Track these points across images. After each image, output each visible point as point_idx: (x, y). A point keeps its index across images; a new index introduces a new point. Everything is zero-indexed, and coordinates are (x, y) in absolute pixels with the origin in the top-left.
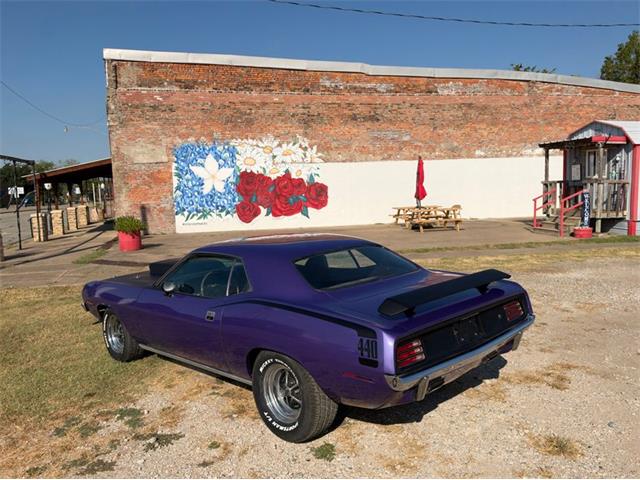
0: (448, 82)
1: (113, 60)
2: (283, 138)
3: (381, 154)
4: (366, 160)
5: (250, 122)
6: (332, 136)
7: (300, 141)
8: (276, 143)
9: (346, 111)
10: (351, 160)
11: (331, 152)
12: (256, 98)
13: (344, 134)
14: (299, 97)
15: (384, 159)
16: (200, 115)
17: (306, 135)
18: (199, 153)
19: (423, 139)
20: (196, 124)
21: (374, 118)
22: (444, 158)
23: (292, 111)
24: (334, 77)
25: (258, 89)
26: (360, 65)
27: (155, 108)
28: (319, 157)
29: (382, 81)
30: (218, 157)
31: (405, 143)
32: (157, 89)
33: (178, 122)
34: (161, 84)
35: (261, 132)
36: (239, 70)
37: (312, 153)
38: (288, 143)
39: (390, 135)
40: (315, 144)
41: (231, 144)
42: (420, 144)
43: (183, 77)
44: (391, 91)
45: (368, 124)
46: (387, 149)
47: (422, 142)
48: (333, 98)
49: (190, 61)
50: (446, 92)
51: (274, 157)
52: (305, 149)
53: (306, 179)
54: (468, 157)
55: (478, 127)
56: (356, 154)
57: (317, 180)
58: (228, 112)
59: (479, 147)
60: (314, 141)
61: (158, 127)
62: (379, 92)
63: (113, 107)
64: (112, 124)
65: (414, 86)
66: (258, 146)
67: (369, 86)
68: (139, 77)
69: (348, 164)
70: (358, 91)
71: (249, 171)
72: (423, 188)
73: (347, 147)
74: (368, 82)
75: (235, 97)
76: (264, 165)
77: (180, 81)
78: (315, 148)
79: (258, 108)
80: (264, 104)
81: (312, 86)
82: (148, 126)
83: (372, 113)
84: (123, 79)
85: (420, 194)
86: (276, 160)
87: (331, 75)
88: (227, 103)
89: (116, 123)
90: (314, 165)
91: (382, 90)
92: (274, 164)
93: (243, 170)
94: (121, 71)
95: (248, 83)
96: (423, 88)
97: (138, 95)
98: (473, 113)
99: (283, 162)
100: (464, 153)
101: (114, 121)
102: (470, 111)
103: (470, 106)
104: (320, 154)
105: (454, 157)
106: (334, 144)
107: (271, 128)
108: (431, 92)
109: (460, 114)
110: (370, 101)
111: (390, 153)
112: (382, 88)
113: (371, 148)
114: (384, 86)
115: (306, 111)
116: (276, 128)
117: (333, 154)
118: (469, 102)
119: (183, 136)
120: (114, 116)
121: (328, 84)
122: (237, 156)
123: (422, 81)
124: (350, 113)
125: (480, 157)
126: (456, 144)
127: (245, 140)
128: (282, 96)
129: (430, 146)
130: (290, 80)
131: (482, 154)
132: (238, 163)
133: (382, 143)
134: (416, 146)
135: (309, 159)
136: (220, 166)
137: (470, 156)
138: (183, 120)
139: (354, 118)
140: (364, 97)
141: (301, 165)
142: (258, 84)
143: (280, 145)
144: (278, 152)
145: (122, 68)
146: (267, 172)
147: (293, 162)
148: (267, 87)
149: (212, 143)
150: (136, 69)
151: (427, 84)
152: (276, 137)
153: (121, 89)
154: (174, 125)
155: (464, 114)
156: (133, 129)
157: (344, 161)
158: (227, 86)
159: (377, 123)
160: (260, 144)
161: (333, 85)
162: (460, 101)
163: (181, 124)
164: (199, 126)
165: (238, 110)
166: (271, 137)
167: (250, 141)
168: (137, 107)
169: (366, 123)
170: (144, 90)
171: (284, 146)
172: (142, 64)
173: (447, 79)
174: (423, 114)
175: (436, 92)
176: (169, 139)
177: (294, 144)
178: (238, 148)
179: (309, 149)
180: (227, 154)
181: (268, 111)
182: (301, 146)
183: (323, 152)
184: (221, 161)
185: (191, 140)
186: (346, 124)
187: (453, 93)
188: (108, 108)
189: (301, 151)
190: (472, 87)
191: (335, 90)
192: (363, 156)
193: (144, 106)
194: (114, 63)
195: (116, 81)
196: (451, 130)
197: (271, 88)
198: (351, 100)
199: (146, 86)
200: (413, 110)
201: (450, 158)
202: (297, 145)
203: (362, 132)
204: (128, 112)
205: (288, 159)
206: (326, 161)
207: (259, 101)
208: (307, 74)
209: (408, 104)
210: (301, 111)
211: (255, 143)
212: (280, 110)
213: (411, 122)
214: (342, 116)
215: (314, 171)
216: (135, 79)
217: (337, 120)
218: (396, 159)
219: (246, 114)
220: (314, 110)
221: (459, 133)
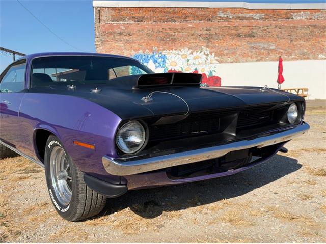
0: (300, 12)
1: (98, 7)
2: (194, 49)
3: (256, 57)
4: (246, 61)
5: (174, 40)
6: (224, 46)
7: (204, 50)
8: (190, 52)
9: (233, 31)
10: (237, 61)
11: (224, 57)
12: (178, 26)
13: (232, 45)
14: (203, 24)
15: (258, 61)
16: (145, 37)
17: (208, 46)
18: (145, 59)
19: (284, 48)
20: (143, 42)
21: (251, 35)
22: (297, 60)
23: (199, 33)
24: (226, 11)
25: (179, 20)
26: (243, 3)
27: (120, 34)
28: (216, 60)
29: (257, 13)
30: (155, 62)
31: (272, 50)
32: (122, 22)
33: (134, 42)
34: (124, 20)
35: (181, 46)
36: (169, 9)
37: (212, 57)
38: (197, 52)
39: (262, 45)
40: (213, 52)
41: (163, 54)
42: (282, 51)
43: (136, 16)
44: (262, 19)
45: (248, 39)
46: (260, 54)
47: (282, 49)
48: (226, 24)
49: (140, 6)
50: (299, 18)
51: (188, 61)
52: (207, 55)
53: (207, 74)
54: (314, 59)
55: (320, 40)
56: (240, 58)
57: (214, 74)
58: (162, 35)
59: (321, 53)
60: (213, 50)
61: (122, 45)
62: (255, 19)
63: (98, 34)
64: (97, 43)
65: (277, 15)
66: (178, 54)
67: (248, 15)
68: (112, 16)
69: (235, 64)
70: (242, 19)
71: (173, 70)
72: (282, 76)
73: (234, 53)
74: (247, 13)
75: (165, 25)
76: (182, 66)
77: (135, 18)
78: (213, 54)
79: (179, 31)
80: (183, 29)
81: (212, 17)
82: (117, 44)
83: (250, 32)
84: (103, 18)
85: (281, 80)
86: (189, 62)
87: (224, 10)
88: (161, 30)
89: (100, 43)
90: (213, 65)
91: (257, 18)
92: (188, 65)
93: (170, 69)
94: (102, 13)
95: (173, 17)
96: (284, 16)
97: (111, 26)
98: (317, 31)
99: (193, 63)
100: (311, 56)
101: (98, 42)
102: (315, 30)
103: (315, 26)
104: (216, 58)
105: (305, 59)
106: (226, 52)
107: (187, 43)
108: (289, 19)
109: (308, 31)
110: (249, 25)
111: (262, 57)
112: (257, 16)
113: (250, 54)
114: (258, 15)
115: (208, 32)
116: (190, 43)
117: (225, 58)
118: (314, 24)
119: (136, 50)
120: (98, 39)
121: (222, 15)
122: (166, 60)
123: (283, 12)
124: (236, 32)
125: (322, 59)
126: (305, 51)
127: (171, 51)
128: (193, 24)
129: (288, 52)
130: (198, 14)
131: (323, 57)
132: (167, 65)
133: (257, 50)
134: (279, 52)
135: (210, 62)
136: (156, 67)
137: (316, 58)
138: (136, 40)
139: (239, 35)
140: (245, 23)
141: (204, 65)
142: (180, 18)
143: (192, 53)
144: (190, 57)
145: (103, 11)
146: (184, 70)
147: (199, 63)
148: (185, 19)
149: (152, 53)
150: (111, 11)
151: (286, 13)
152: (189, 48)
153: (102, 23)
154: (131, 43)
155: (311, 32)
156: (108, 46)
157: (231, 62)
158: (161, 19)
159: (253, 39)
160: (180, 53)
161: (225, 16)
162: (308, 24)
163: (135, 43)
164: (145, 44)
165: (168, 34)
166: (187, 49)
167: (174, 51)
168: (111, 33)
169: (246, 38)
170: (115, 23)
171: (194, 53)
172: (114, 9)
173: (300, 10)
174: (283, 32)
175: (292, 18)
176: (128, 52)
177: (200, 52)
178: (167, 56)
179: (210, 55)
180: (161, 59)
181: (185, 33)
182: (204, 54)
183: (218, 57)
184: (157, 64)
185: (141, 52)
186: (233, 40)
187: (303, 19)
188: (95, 34)
189: (205, 57)
190: (316, 15)
191: (227, 19)
192: (245, 59)
193: (115, 32)
194: (99, 8)
195: (100, 19)
196: (302, 42)
197: (188, 19)
198: (237, 24)
199: (116, 21)
200: (277, 30)
201: (301, 60)
202: (202, 53)
203: (244, 44)
204: (106, 37)
205: (196, 62)
206: (220, 62)
207: (180, 27)
208: (209, 10)
209: (273, 26)
210: (205, 32)
211: (177, 52)
212: (193, 32)
213: (276, 37)
214: (231, 35)
215: (212, 69)
216: (110, 17)
217: (228, 37)
218: (266, 60)
219: (172, 35)
220: (213, 31)
221: (308, 44)
